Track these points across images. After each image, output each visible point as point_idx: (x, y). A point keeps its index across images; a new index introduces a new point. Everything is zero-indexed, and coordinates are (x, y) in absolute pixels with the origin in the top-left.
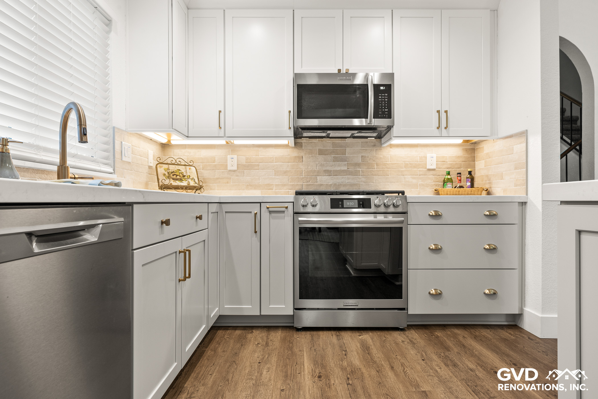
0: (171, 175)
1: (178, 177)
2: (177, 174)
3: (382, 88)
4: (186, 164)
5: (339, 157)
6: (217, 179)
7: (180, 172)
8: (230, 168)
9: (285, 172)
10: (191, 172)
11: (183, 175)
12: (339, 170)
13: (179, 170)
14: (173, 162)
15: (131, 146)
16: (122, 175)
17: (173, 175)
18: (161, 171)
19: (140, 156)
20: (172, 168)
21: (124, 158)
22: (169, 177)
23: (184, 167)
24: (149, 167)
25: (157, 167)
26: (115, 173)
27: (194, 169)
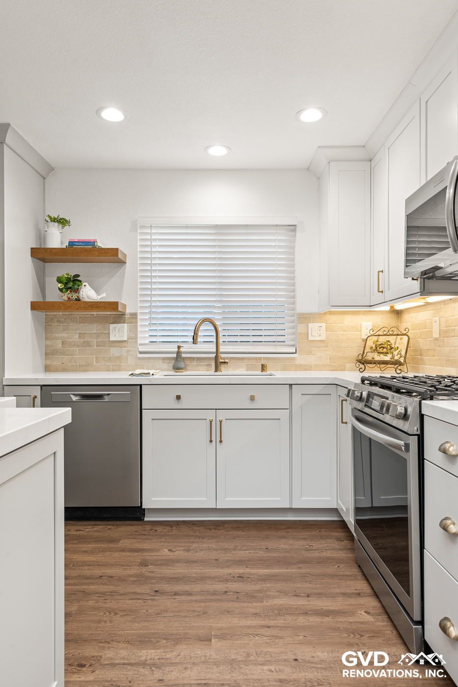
0: (378, 348)
1: (385, 350)
2: (386, 346)
4: (399, 333)
6: (428, 350)
7: (389, 343)
8: (434, 336)
10: (401, 343)
11: (391, 347)
13: (389, 341)
14: (385, 333)
15: (324, 325)
16: (310, 353)
17: (379, 348)
18: (370, 343)
19: (344, 331)
20: (382, 339)
21: (311, 338)
22: (374, 350)
23: (395, 336)
24: (363, 340)
25: (367, 340)
26: (296, 353)
27: (406, 338)
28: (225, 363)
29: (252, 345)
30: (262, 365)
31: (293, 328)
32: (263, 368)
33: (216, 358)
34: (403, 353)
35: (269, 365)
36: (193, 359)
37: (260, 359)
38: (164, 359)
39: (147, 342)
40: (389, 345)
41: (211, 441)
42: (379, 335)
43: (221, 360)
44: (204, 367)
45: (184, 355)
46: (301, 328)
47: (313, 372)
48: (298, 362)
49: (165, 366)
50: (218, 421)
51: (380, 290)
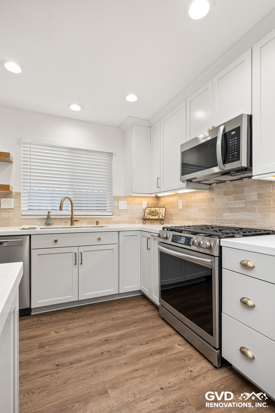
1: (155, 214)
2: (155, 212)
3: (232, 133)
4: (161, 206)
5: (239, 196)
6: (175, 214)
8: (179, 208)
9: (204, 210)
10: (162, 211)
12: (238, 208)
13: (156, 210)
14: (154, 206)
15: (126, 202)
16: (119, 215)
17: (152, 213)
18: (147, 211)
19: (135, 205)
20: (153, 209)
21: (119, 209)
22: (150, 214)
23: (159, 208)
24: (143, 209)
25: (145, 209)
26: (112, 215)
27: (164, 209)
28: (77, 221)
29: (90, 211)
30: (97, 221)
31: (111, 203)
32: (97, 223)
33: (72, 218)
34: (164, 215)
35: (100, 221)
36: (57, 219)
37: (95, 218)
38: (38, 219)
39: (27, 209)
40: (157, 212)
41: (75, 264)
42: (151, 207)
43: (74, 219)
44: (64, 223)
45: (51, 217)
46: (115, 203)
47: (121, 224)
48: (114, 220)
49: (39, 223)
50: (79, 252)
51: (158, 187)
